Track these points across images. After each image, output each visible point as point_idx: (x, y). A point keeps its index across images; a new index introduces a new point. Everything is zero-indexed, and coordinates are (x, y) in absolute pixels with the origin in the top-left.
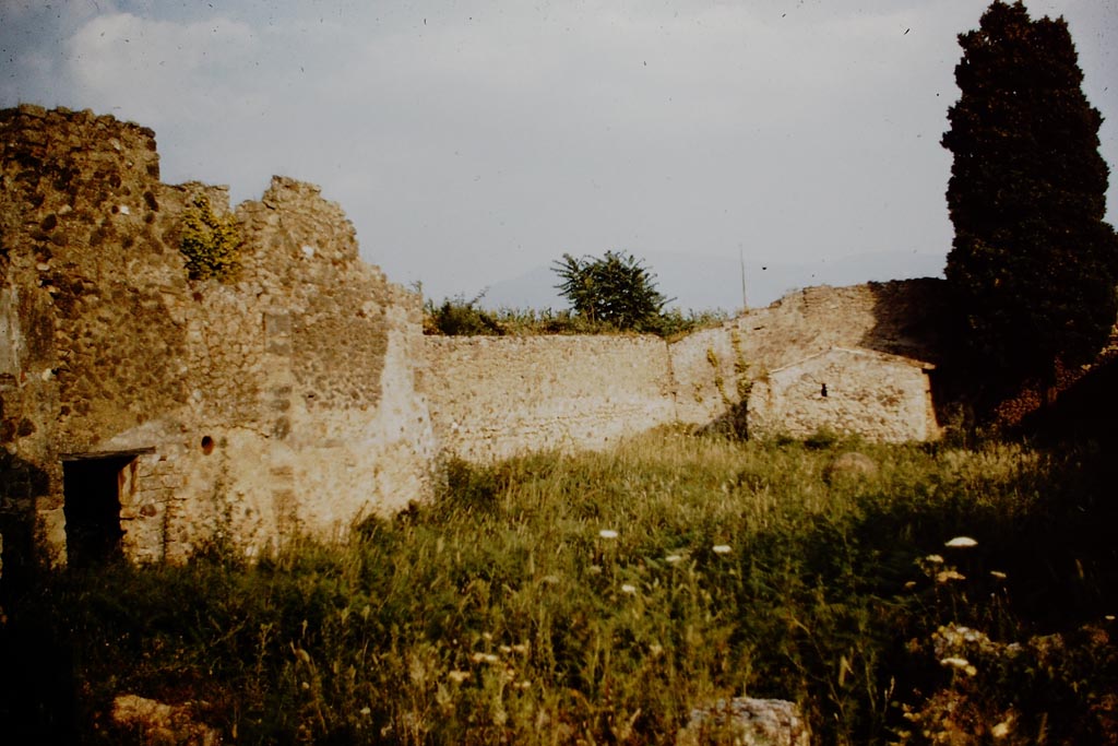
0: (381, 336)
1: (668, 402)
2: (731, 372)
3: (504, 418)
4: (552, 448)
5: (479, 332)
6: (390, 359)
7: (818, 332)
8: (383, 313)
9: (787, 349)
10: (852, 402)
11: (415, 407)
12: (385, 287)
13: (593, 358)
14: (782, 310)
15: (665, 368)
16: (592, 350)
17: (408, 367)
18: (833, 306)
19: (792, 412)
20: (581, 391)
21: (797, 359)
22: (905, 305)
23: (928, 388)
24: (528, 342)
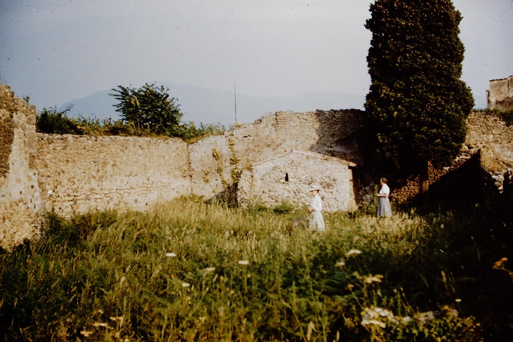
0: (9, 131)
1: (187, 182)
2: (228, 164)
3: (82, 188)
4: (112, 209)
5: (67, 133)
6: (14, 147)
7: (284, 140)
8: (12, 117)
9: (264, 150)
10: (304, 185)
11: (30, 178)
12: (13, 100)
13: (140, 152)
14: (261, 126)
15: (186, 160)
16: (139, 146)
17: (26, 153)
18: (294, 124)
19: (266, 190)
20: (131, 173)
21: (270, 157)
22: (339, 126)
23: (352, 178)
24: (99, 140)
